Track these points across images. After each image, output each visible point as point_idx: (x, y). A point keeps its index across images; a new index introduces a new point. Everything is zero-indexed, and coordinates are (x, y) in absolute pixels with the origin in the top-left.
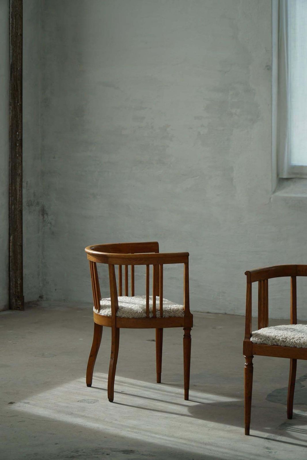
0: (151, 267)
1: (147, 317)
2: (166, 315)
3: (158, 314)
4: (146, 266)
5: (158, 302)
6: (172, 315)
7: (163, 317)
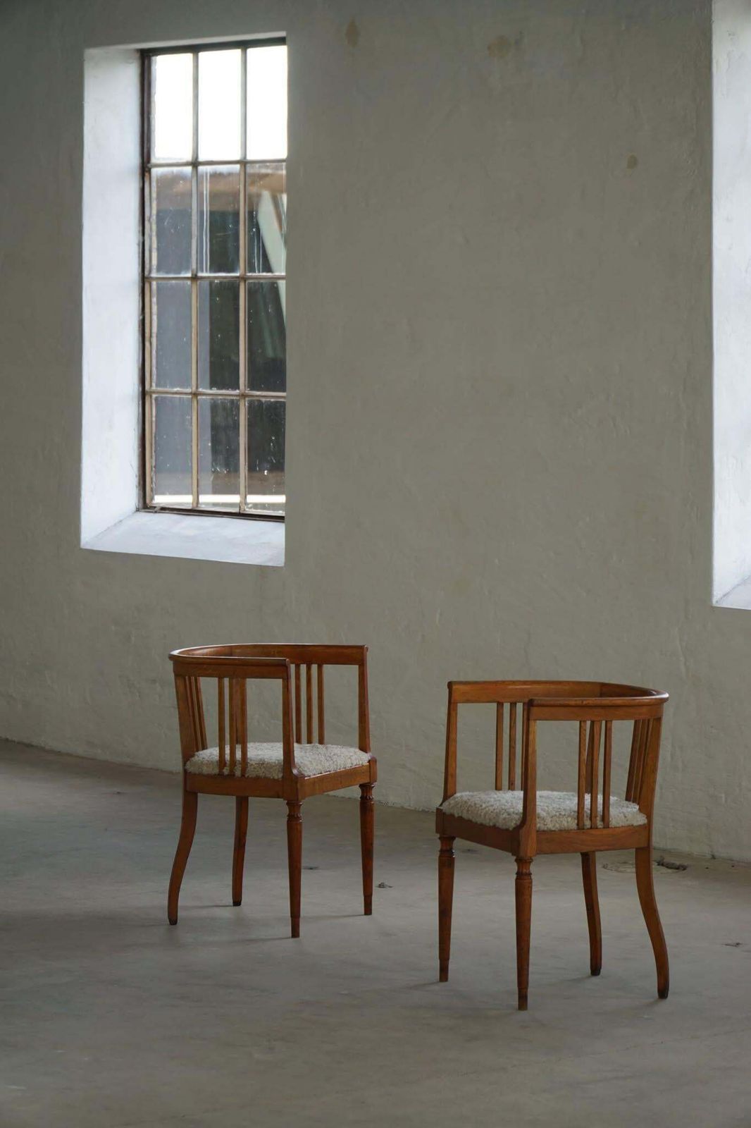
0: (226, 681)
1: (221, 774)
2: (251, 773)
3: (238, 773)
4: (217, 679)
5: (238, 755)
6: (261, 775)
7: (246, 776)
